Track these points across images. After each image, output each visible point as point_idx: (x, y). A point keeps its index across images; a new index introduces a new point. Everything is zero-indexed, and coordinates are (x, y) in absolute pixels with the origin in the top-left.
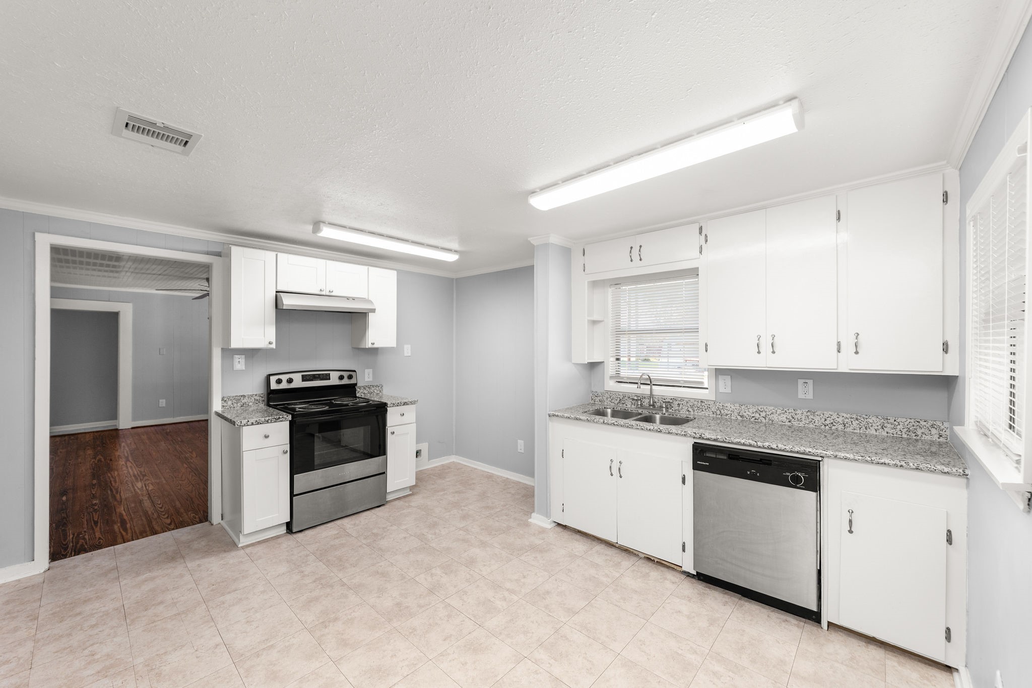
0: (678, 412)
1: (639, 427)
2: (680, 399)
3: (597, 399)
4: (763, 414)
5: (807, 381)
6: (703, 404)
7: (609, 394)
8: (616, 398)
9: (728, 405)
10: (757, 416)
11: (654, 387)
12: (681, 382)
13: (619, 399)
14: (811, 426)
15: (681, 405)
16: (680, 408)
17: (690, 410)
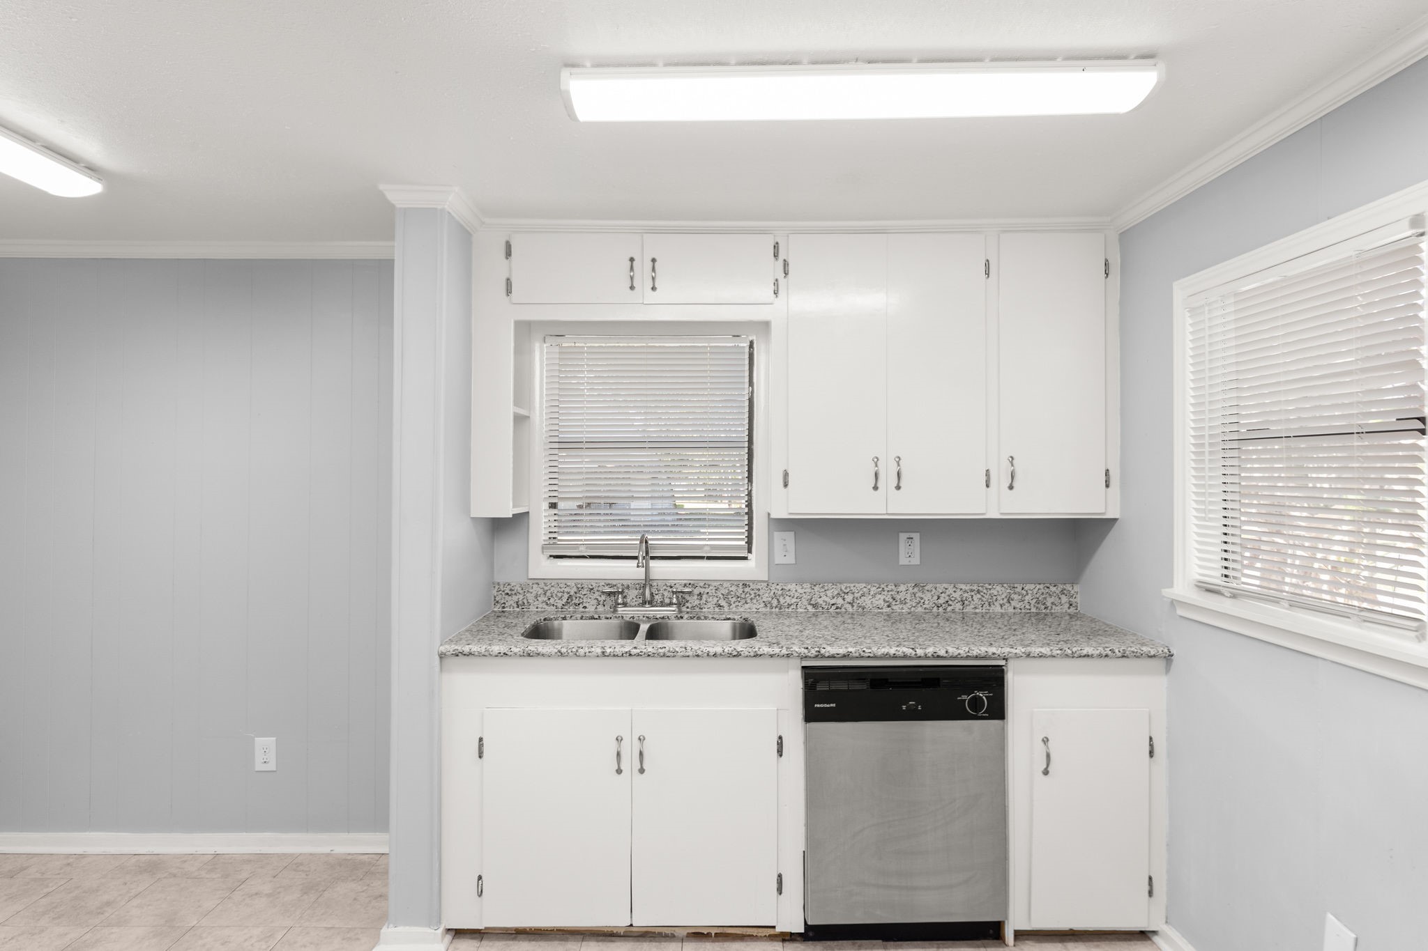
0: (698, 610)
1: (690, 654)
2: (702, 584)
3: (511, 601)
4: (849, 598)
5: (912, 535)
6: (746, 590)
7: (542, 585)
8: (560, 595)
9: (792, 587)
10: (839, 601)
11: (653, 563)
12: (706, 548)
13: (566, 596)
14: (920, 609)
15: (704, 597)
16: (703, 601)
17: (723, 603)
